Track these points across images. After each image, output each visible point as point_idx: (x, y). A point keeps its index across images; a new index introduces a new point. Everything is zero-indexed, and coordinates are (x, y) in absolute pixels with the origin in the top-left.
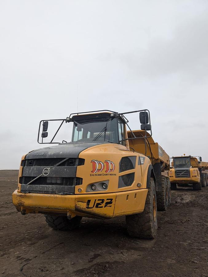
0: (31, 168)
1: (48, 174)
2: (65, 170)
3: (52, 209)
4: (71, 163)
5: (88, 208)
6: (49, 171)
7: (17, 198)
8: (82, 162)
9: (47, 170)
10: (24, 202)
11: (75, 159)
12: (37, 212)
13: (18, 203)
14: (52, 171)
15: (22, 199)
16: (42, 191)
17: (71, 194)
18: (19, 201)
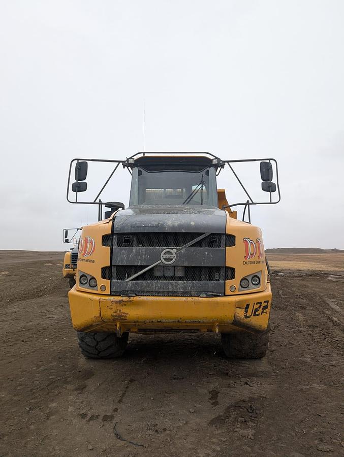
0: (134, 250)
1: (172, 262)
2: (206, 253)
3: (186, 322)
4: (212, 242)
5: (246, 317)
6: (174, 255)
7: (110, 307)
8: (231, 240)
9: (171, 253)
10: (128, 314)
11: (219, 235)
12: (136, 330)
13: (113, 316)
14: (179, 256)
15: (121, 308)
16: (163, 292)
17: (220, 295)
18: (116, 312)
